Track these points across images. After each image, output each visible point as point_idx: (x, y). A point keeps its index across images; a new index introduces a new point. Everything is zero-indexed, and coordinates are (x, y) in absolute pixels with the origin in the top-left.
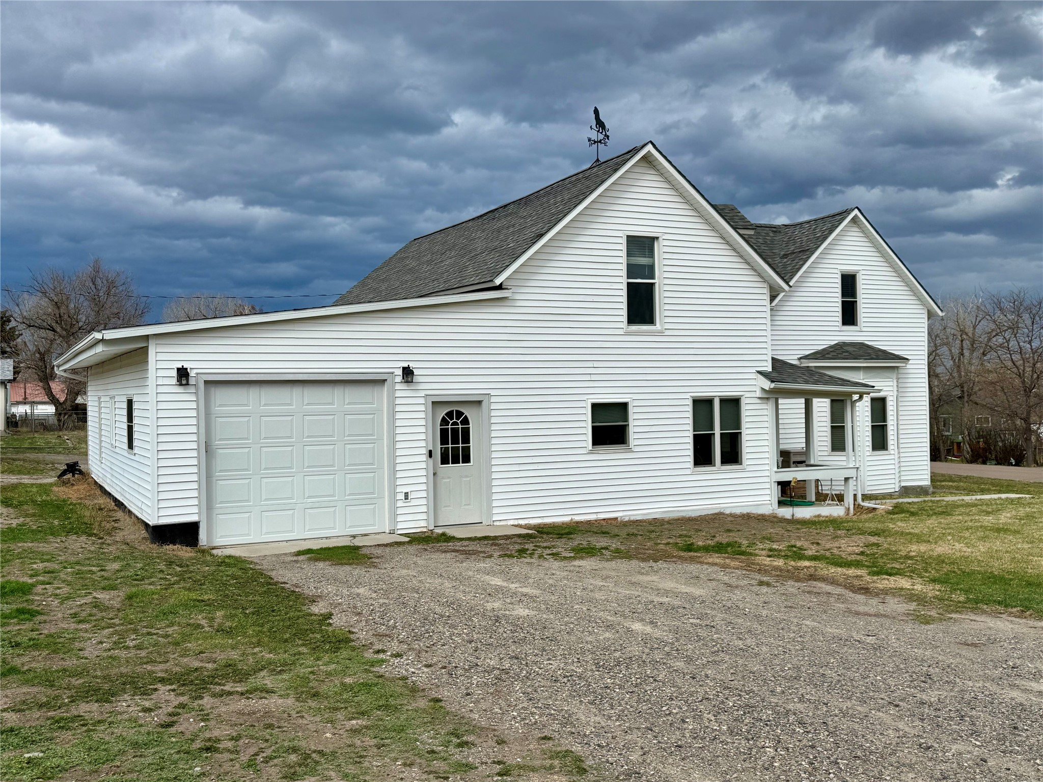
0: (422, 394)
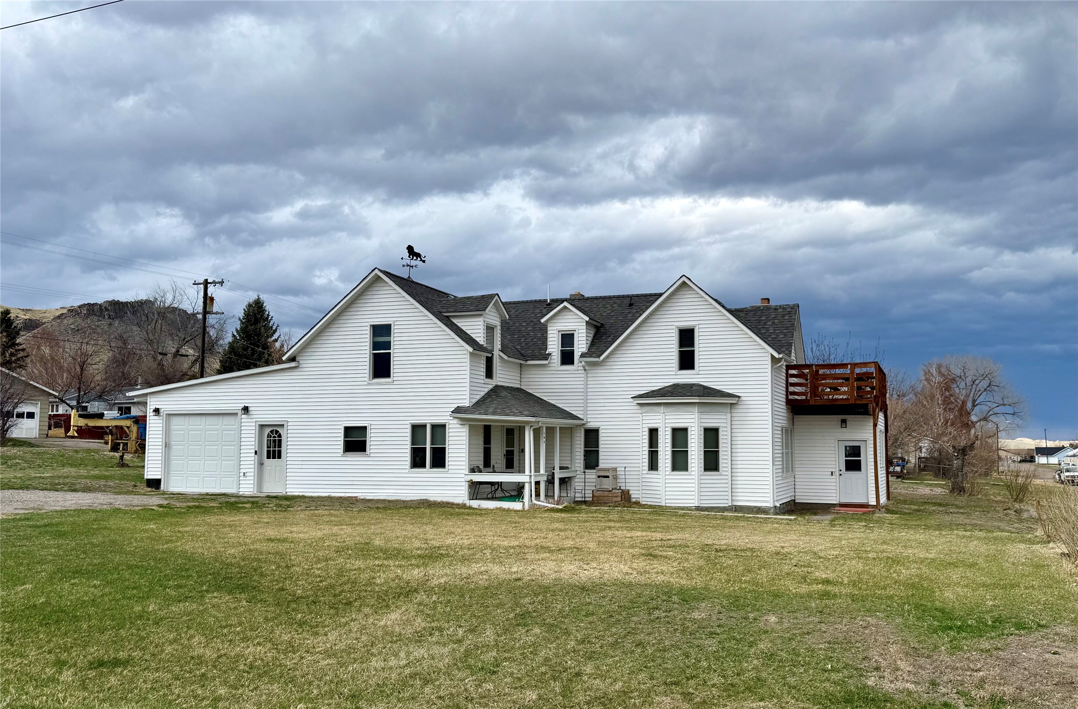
0: (254, 420)
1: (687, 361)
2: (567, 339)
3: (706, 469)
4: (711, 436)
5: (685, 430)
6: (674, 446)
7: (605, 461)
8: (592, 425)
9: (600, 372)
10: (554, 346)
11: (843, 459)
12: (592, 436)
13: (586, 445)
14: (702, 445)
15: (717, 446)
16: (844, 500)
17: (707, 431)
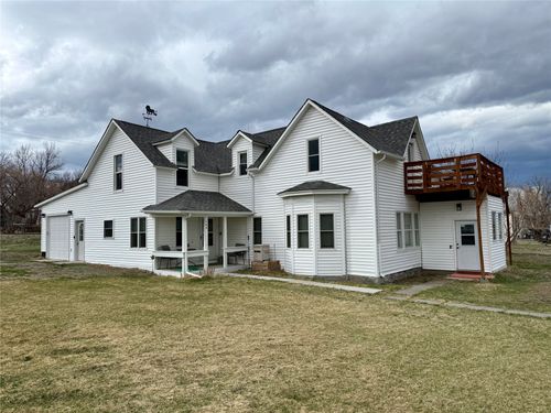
0: (74, 219)
1: (314, 165)
2: (243, 156)
3: (322, 247)
4: (327, 221)
5: (306, 216)
6: (299, 229)
7: (265, 240)
8: (257, 215)
9: (262, 178)
10: (236, 163)
11: (460, 235)
12: (258, 222)
13: (255, 229)
14: (319, 227)
15: (332, 228)
16: (462, 268)
17: (323, 217)
